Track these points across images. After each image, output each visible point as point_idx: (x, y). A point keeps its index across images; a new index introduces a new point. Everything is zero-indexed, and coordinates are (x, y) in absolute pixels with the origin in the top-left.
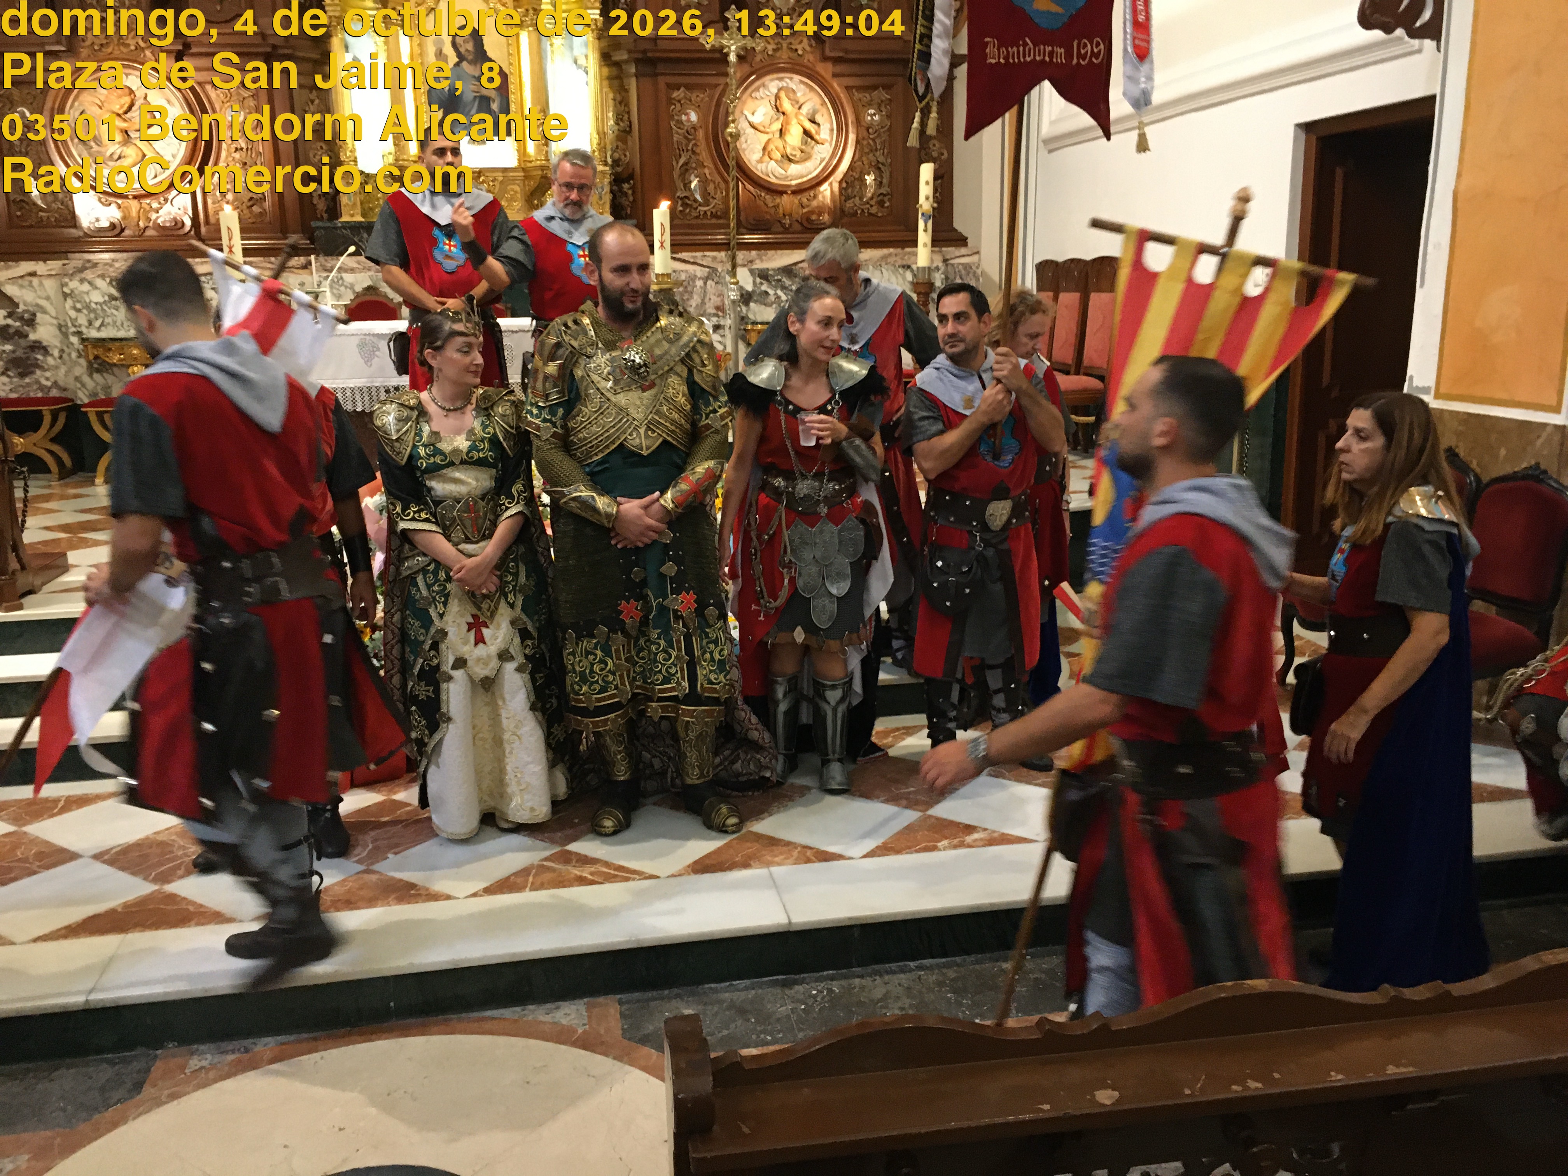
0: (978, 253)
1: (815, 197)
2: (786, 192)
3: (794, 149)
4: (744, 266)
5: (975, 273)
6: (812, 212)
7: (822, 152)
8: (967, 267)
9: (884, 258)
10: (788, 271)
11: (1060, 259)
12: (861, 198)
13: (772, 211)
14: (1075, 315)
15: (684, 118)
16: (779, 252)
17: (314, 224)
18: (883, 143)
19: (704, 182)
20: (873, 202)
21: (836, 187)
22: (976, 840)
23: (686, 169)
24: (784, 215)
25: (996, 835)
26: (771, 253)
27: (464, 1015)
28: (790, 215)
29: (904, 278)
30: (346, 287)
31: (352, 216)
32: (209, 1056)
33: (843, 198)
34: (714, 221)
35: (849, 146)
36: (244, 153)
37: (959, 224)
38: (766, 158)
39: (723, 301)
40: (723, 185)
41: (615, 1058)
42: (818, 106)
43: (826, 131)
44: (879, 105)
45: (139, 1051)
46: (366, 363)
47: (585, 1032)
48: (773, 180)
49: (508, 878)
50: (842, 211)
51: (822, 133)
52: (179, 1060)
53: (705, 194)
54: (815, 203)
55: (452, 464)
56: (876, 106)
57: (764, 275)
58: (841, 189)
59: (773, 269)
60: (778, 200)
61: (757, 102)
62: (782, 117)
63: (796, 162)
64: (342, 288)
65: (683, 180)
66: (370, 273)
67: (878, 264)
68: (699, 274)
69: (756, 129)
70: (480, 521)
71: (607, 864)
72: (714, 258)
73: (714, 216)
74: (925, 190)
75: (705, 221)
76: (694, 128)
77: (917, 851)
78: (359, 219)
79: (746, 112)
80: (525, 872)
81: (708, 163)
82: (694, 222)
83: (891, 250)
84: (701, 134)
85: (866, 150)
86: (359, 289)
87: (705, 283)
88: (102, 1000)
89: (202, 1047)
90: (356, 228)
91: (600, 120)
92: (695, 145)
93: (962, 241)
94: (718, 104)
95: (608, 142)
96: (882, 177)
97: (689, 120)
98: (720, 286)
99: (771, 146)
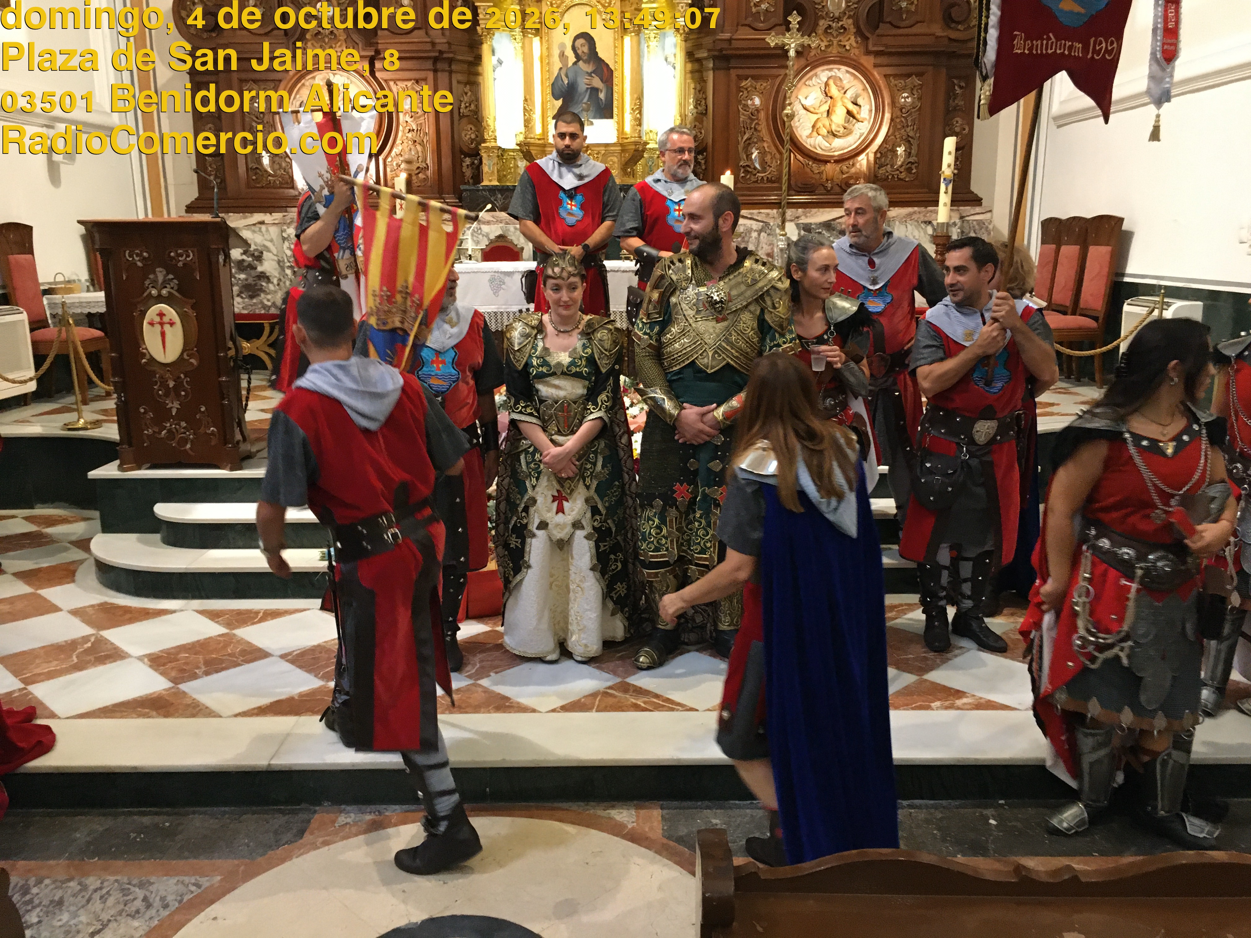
0: (990, 211)
1: (853, 165)
2: (829, 162)
3: (838, 126)
4: (791, 221)
5: (987, 227)
6: (851, 177)
7: (861, 129)
8: (981, 223)
9: (910, 215)
10: (828, 225)
11: (1064, 217)
12: (892, 166)
13: (817, 176)
14: (1075, 264)
15: (749, 102)
16: (821, 210)
17: (462, 187)
18: (913, 121)
19: (762, 154)
20: (902, 170)
21: (872, 157)
22: (965, 704)
23: (748, 144)
24: (827, 180)
25: (982, 701)
26: (814, 210)
27: (540, 804)
28: (832, 180)
29: (925, 232)
30: (483, 235)
31: (490, 181)
32: (352, 815)
33: (877, 166)
34: (769, 185)
35: (884, 123)
36: (414, 134)
37: (975, 187)
38: (815, 134)
39: (772, 249)
40: (778, 156)
41: (656, 852)
42: (860, 92)
43: (866, 111)
44: (912, 89)
45: (303, 806)
46: (494, 294)
47: (633, 828)
48: (819, 151)
49: (579, 700)
50: (876, 176)
51: (862, 113)
52: (332, 816)
53: (763, 163)
54: (853, 170)
55: (554, 374)
56: (909, 91)
57: (807, 228)
58: (876, 158)
59: (815, 224)
60: (823, 168)
61: (809, 89)
62: (829, 101)
63: (840, 137)
64: (480, 236)
65: (746, 153)
66: (501, 225)
67: (904, 220)
68: (755, 227)
69: (808, 111)
70: (571, 419)
71: (657, 696)
72: (768, 214)
73: (769, 181)
74: (948, 159)
75: (761, 185)
76: (758, 110)
77: (913, 709)
78: (496, 183)
79: (800, 97)
80: (594, 695)
81: (767, 138)
82: (752, 185)
83: (916, 209)
84: (762, 115)
85: (899, 127)
86: (492, 237)
87: (759, 235)
88: (281, 765)
89: (349, 808)
90: (492, 190)
91: (683, 105)
92: (757, 124)
93: (977, 201)
94: (778, 92)
95: (688, 122)
96: (911, 149)
97: (753, 104)
98: (771, 237)
99: (819, 124)
